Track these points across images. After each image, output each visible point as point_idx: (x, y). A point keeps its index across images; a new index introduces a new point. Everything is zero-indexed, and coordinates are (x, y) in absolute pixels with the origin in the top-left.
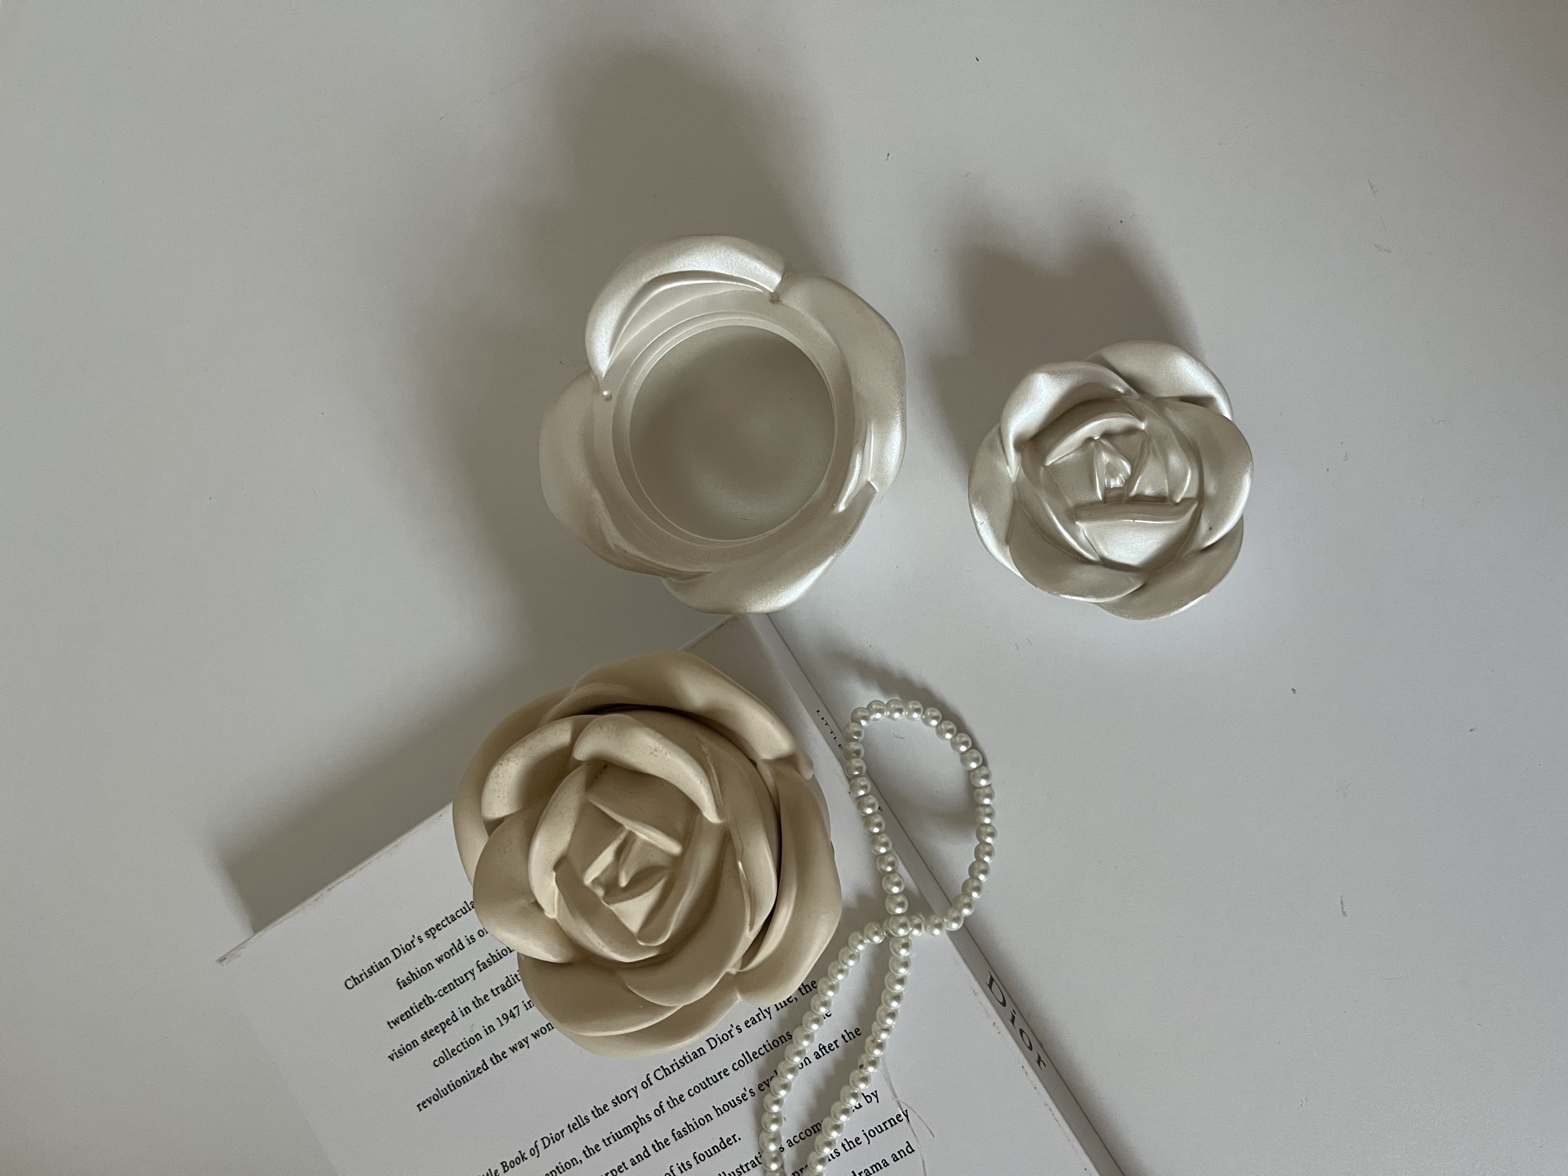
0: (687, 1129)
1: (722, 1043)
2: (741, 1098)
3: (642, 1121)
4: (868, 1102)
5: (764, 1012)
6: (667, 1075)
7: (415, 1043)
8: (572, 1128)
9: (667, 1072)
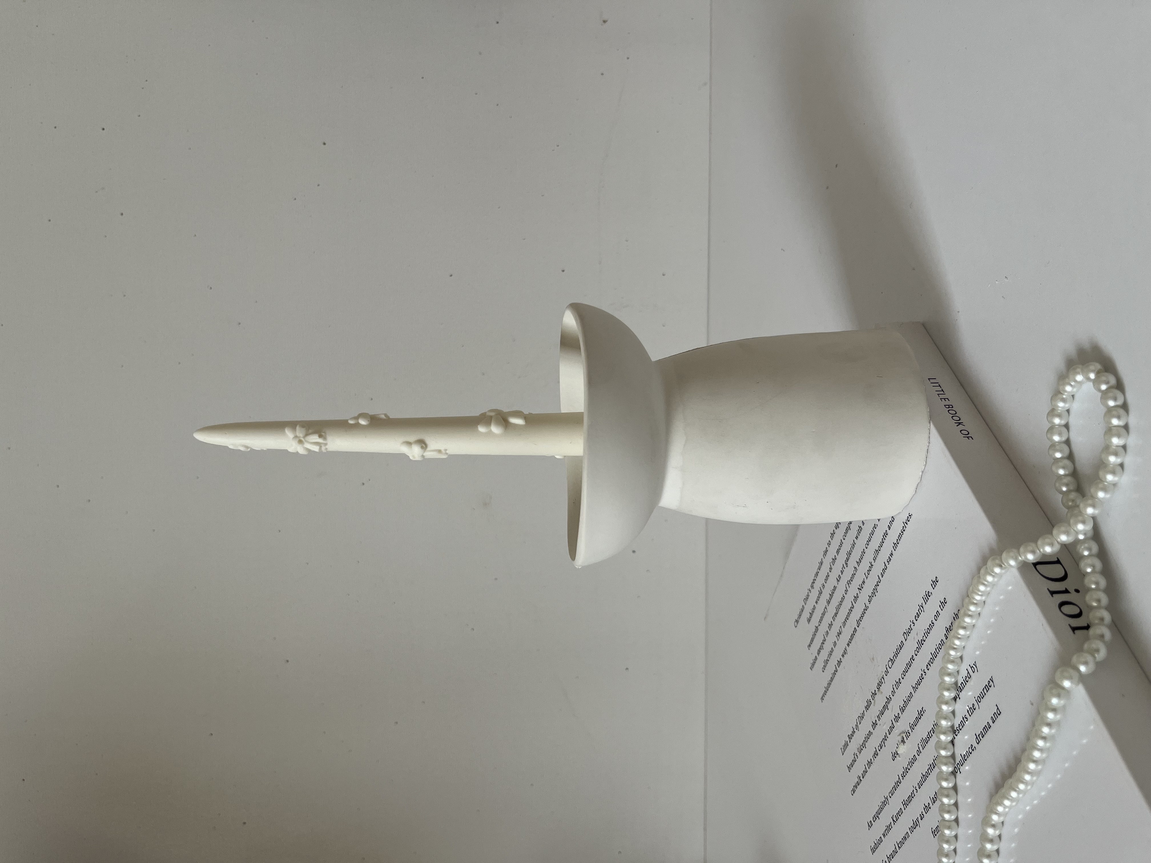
0: (905, 705)
1: (909, 635)
2: (921, 678)
3: (889, 700)
4: (973, 672)
5: (921, 607)
6: (893, 664)
7: (816, 658)
8: (867, 708)
9: (892, 661)
